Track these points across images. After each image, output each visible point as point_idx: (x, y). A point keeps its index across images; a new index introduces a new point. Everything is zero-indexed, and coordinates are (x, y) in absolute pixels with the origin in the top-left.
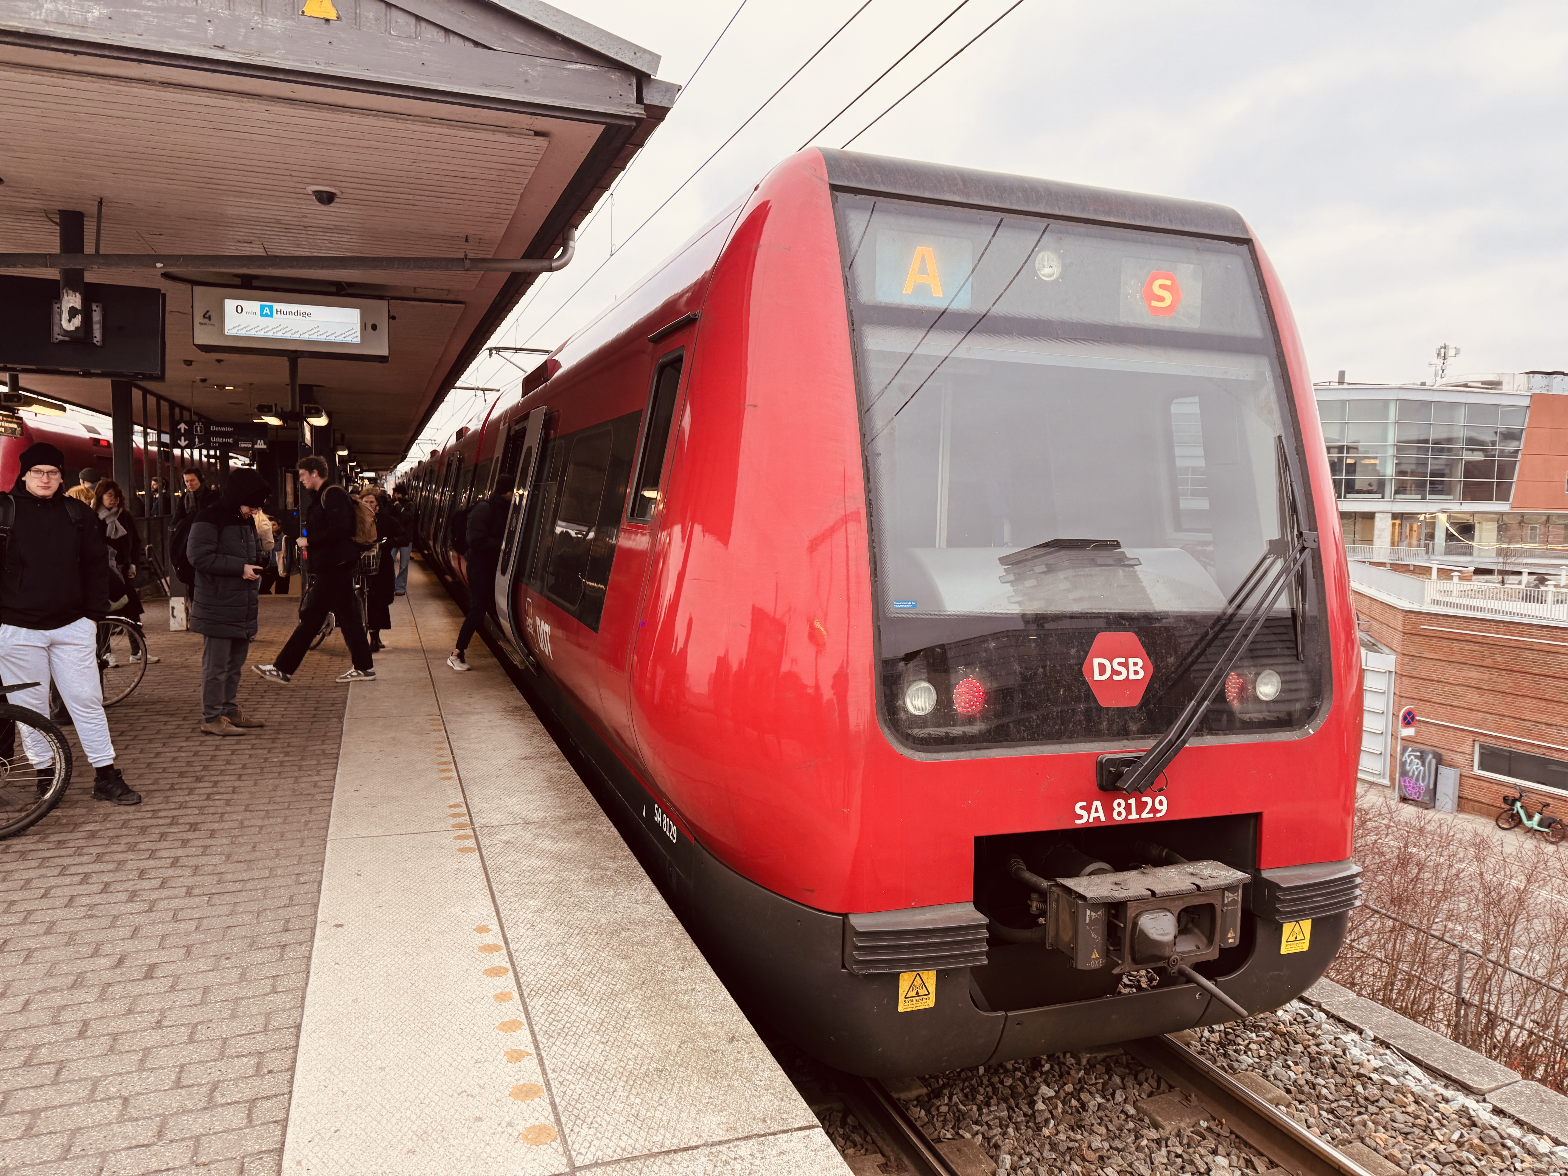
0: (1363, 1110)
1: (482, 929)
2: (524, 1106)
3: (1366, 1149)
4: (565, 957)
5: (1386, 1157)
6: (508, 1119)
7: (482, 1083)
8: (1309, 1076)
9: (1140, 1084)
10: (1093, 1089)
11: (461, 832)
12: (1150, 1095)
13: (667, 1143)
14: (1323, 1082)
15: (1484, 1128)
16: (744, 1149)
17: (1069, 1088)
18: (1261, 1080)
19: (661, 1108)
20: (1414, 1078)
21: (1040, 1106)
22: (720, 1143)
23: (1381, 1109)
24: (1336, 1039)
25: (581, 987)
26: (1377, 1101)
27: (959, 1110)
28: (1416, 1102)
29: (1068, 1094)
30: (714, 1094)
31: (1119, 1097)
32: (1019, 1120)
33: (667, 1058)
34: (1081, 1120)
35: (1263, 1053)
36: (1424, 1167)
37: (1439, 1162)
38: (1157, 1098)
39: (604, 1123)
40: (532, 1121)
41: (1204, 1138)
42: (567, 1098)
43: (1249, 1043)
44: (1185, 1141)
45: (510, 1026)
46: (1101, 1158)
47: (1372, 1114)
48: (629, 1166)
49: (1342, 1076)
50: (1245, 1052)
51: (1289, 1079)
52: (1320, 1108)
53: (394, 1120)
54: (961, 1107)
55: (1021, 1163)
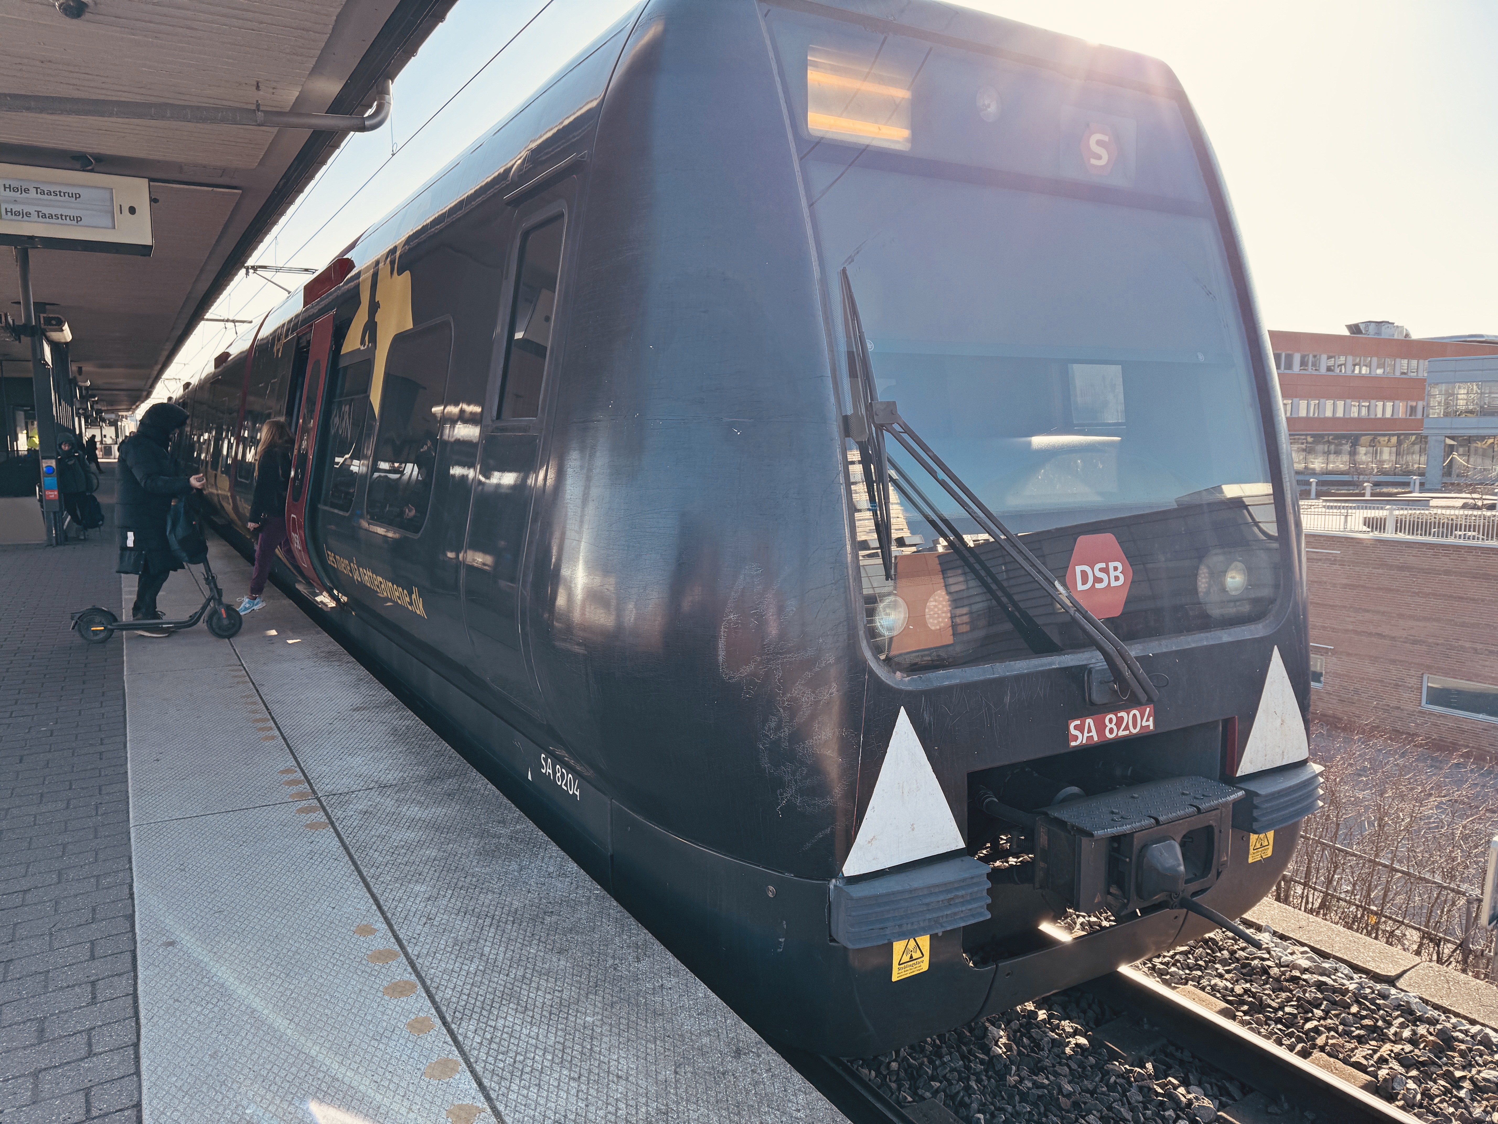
0: (1310, 1015)
1: (366, 930)
4: (485, 958)
8: (1244, 984)
11: (303, 805)
20: (1346, 973)
25: (519, 999)
26: (1320, 1004)
28: (1357, 1001)
51: (1227, 989)
52: (1266, 1018)
54: (912, 1061)
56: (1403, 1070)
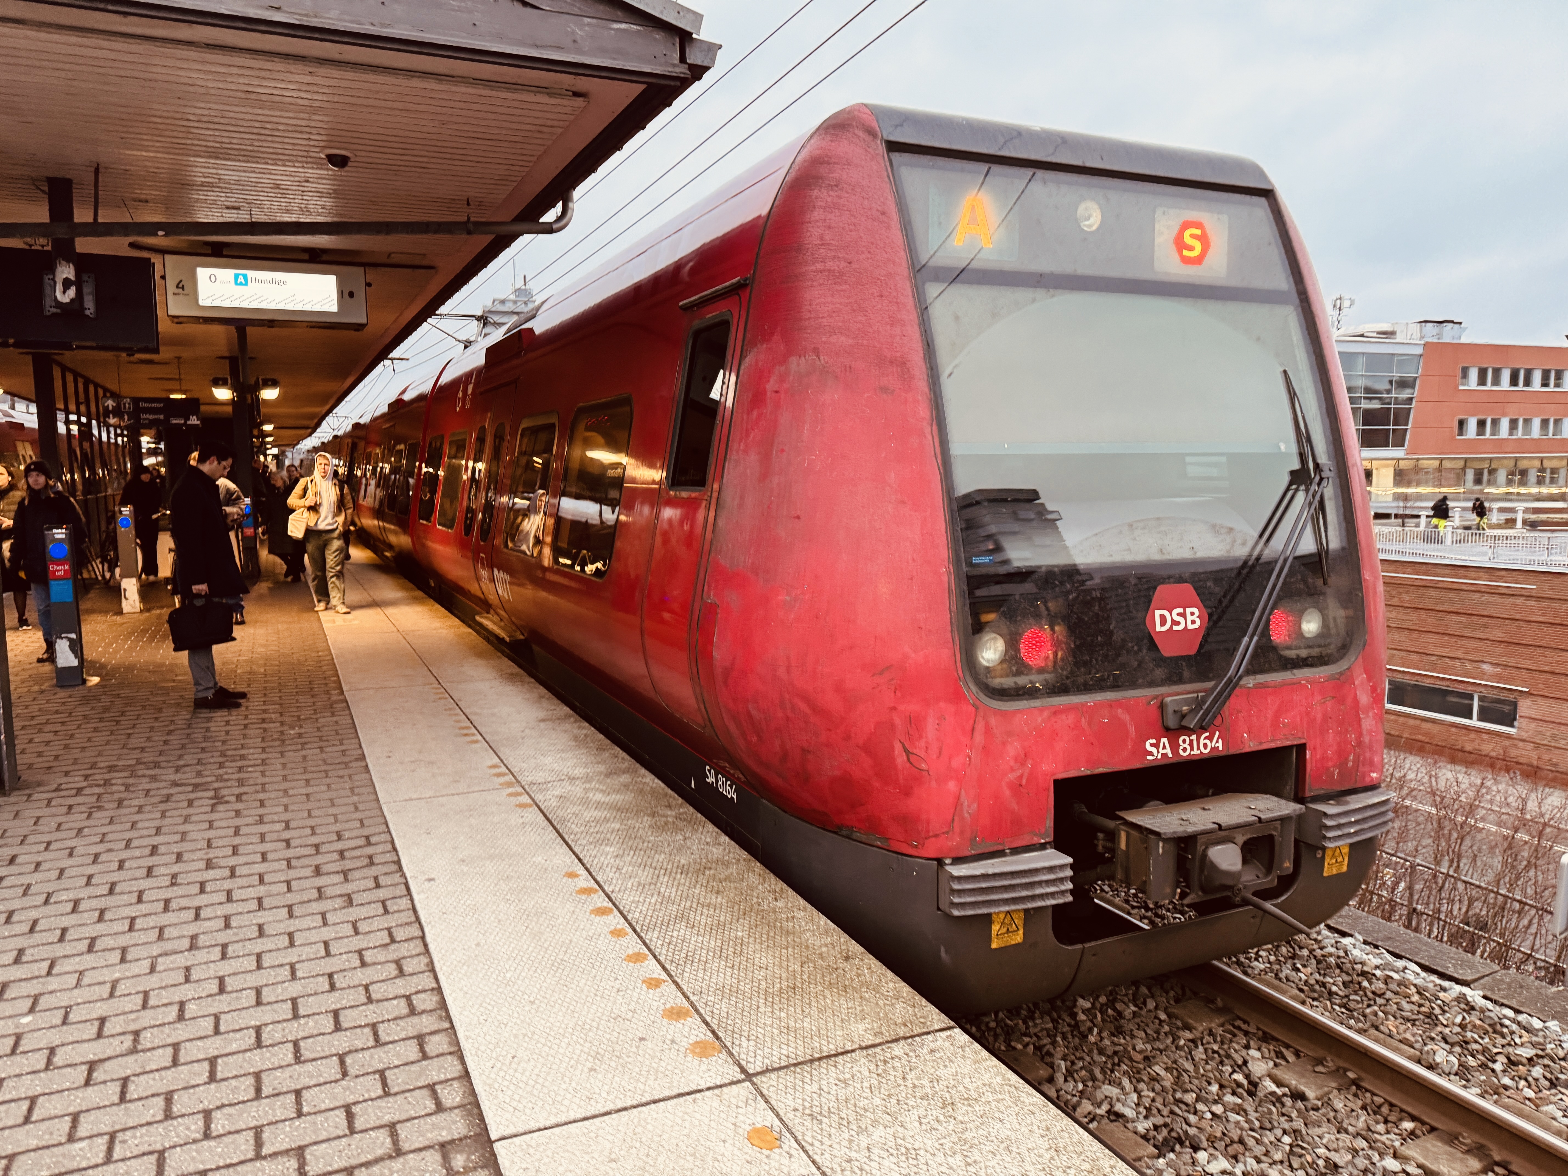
0: (1372, 1002)
1: (572, 875)
2: (679, 1025)
3: (1382, 1036)
4: (661, 895)
5: (1400, 1041)
6: (669, 1037)
7: (632, 1008)
8: (1317, 976)
9: (1167, 993)
10: (1126, 999)
11: (511, 790)
12: (1177, 1001)
13: (825, 1048)
14: (1331, 981)
15: (1482, 1011)
16: (898, 1049)
17: (1103, 999)
18: (1276, 982)
19: (808, 1020)
20: (1413, 973)
21: (1082, 1017)
22: (873, 1046)
23: (1388, 1001)
24: (1337, 942)
25: (688, 920)
26: (1384, 994)
27: (1006, 1025)
28: (1419, 993)
29: (1102, 1005)
30: (850, 1005)
31: (1151, 1004)
32: (1064, 1030)
33: (795, 978)
34: (1121, 1027)
35: (1272, 958)
36: (1435, 1047)
37: (1446, 1042)
38: (1185, 1003)
39: (760, 1036)
40: (693, 1039)
41: (1235, 1035)
42: (716, 1017)
44: (1219, 1039)
45: (636, 958)
46: (1146, 1058)
47: (1381, 1005)
48: (798, 1070)
49: (1348, 974)
50: (1256, 959)
51: (1300, 980)
52: (1332, 1003)
53: (563, 1045)
54: (1009, 1022)
55: (1076, 1068)
56: (1447, 1047)
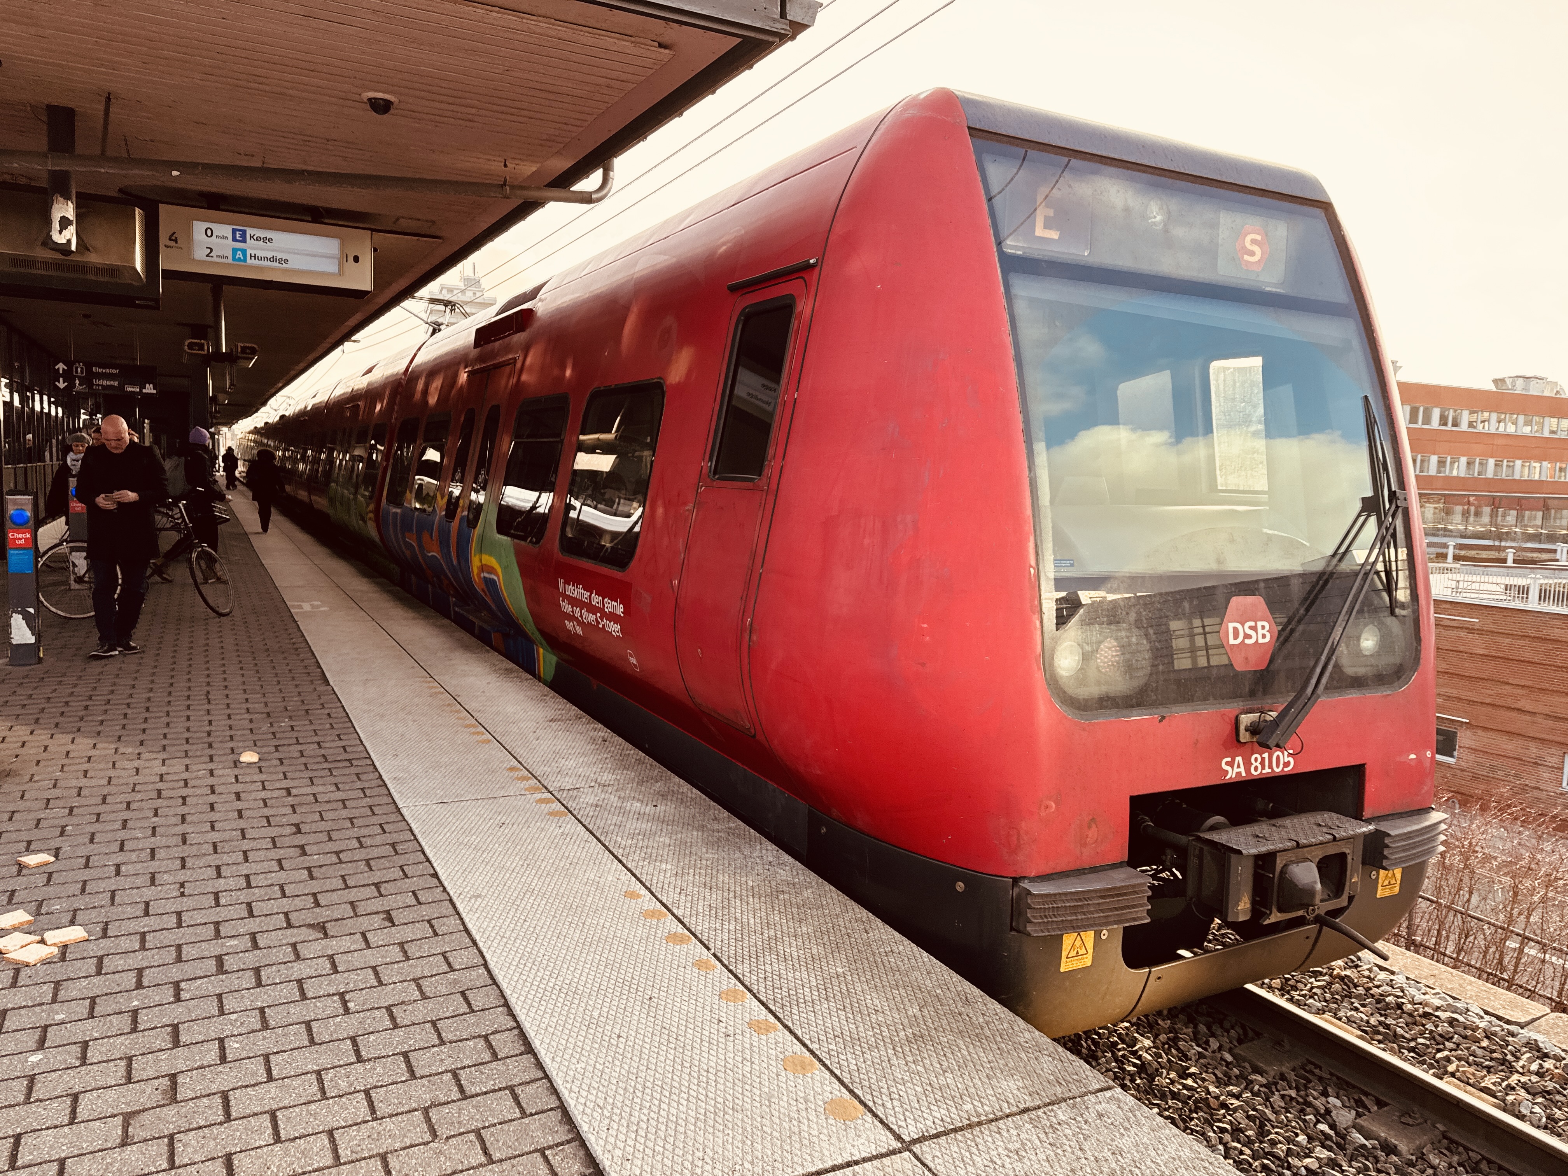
2: (807, 1079)
3: (1462, 1084)
4: (739, 921)
5: (1481, 1089)
6: (801, 1094)
7: (747, 1057)
9: (1228, 1032)
10: (1187, 1038)
12: (1240, 1041)
13: (981, 1111)
14: (1394, 1022)
15: (1557, 1058)
17: (1163, 1037)
18: (1337, 1022)
19: (948, 1075)
20: (1477, 1014)
21: (1147, 1057)
22: (1034, 1108)
23: (1458, 1045)
24: (1392, 981)
25: (777, 952)
29: (1164, 1044)
30: (990, 1058)
31: (1214, 1044)
32: (1131, 1071)
33: (917, 1023)
34: (1188, 1069)
35: (1329, 997)
36: (1518, 1097)
37: (1529, 1093)
38: (1250, 1044)
39: (902, 1094)
40: (828, 1097)
41: (1309, 1081)
42: (845, 1069)
43: (1312, 988)
44: (1293, 1085)
45: (733, 996)
47: (1451, 1051)
48: (959, 1137)
49: (1410, 1015)
52: (1400, 1046)
53: (683, 1102)
56: (1530, 1097)
